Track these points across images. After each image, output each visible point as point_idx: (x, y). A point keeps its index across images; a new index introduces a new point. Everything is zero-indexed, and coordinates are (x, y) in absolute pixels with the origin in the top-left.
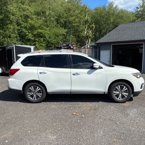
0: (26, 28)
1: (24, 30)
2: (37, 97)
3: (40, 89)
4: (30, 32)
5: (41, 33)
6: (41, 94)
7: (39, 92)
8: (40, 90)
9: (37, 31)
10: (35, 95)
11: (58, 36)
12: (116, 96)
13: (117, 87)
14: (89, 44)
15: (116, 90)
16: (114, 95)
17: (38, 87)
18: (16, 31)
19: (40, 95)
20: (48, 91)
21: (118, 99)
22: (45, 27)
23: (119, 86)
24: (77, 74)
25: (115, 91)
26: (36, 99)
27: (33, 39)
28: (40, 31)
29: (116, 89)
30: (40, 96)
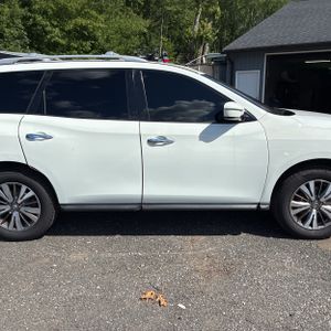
0: (44, 13)
1: (39, 18)
2: (25, 220)
3: (31, 193)
4: (55, 23)
5: (85, 28)
6: (38, 211)
7: (31, 202)
8: (32, 198)
9: (73, 21)
10: (16, 214)
11: (128, 37)
12: (298, 215)
13: (303, 188)
14: (206, 54)
15: (301, 196)
16: (293, 212)
17: (24, 188)
18: (18, 21)
19: (33, 213)
20: (61, 201)
21: (307, 226)
22: (94, 13)
23: (312, 184)
24: (164, 141)
25: (296, 199)
26: (20, 228)
27: (63, 42)
28: (80, 21)
29: (300, 192)
30: (35, 219)
